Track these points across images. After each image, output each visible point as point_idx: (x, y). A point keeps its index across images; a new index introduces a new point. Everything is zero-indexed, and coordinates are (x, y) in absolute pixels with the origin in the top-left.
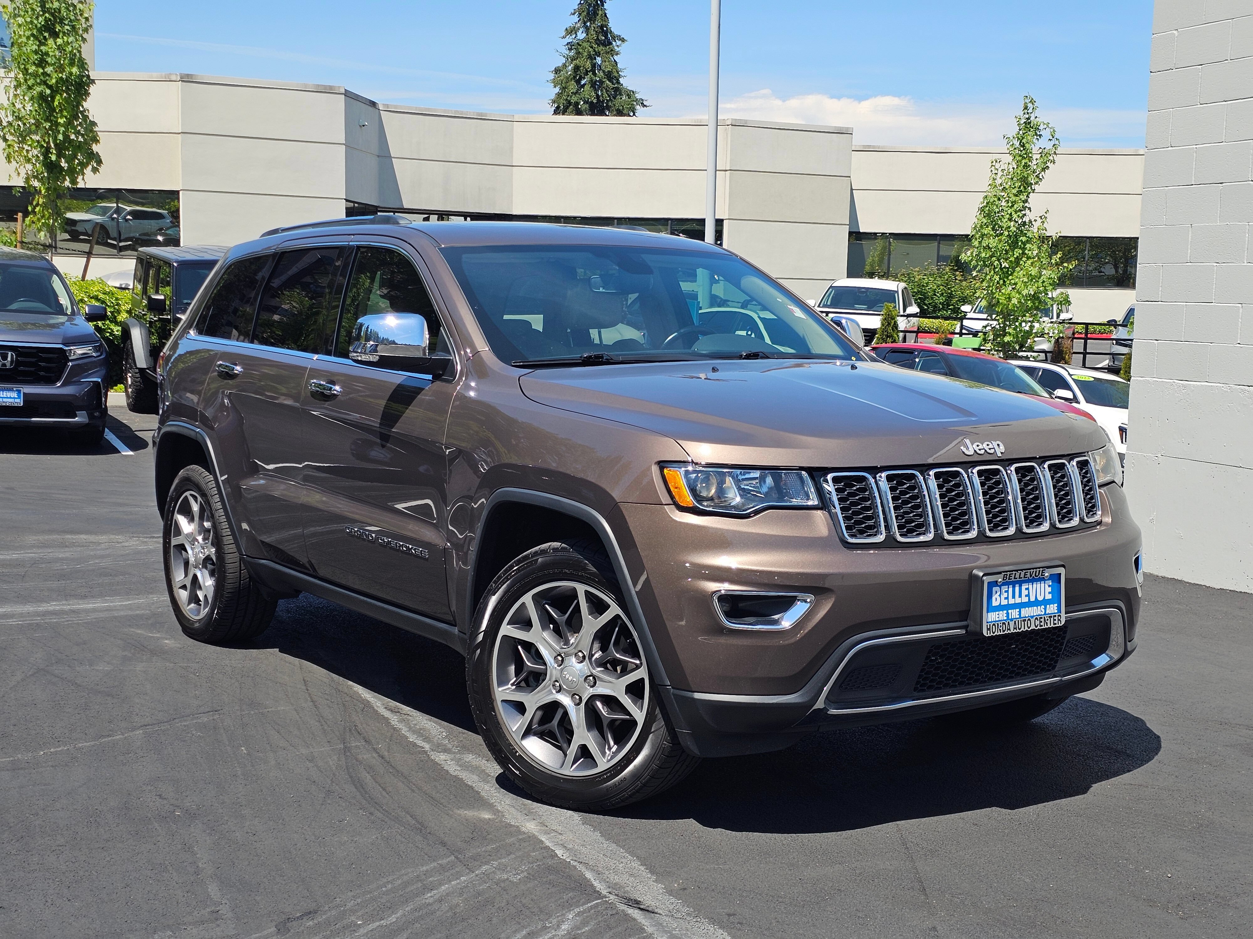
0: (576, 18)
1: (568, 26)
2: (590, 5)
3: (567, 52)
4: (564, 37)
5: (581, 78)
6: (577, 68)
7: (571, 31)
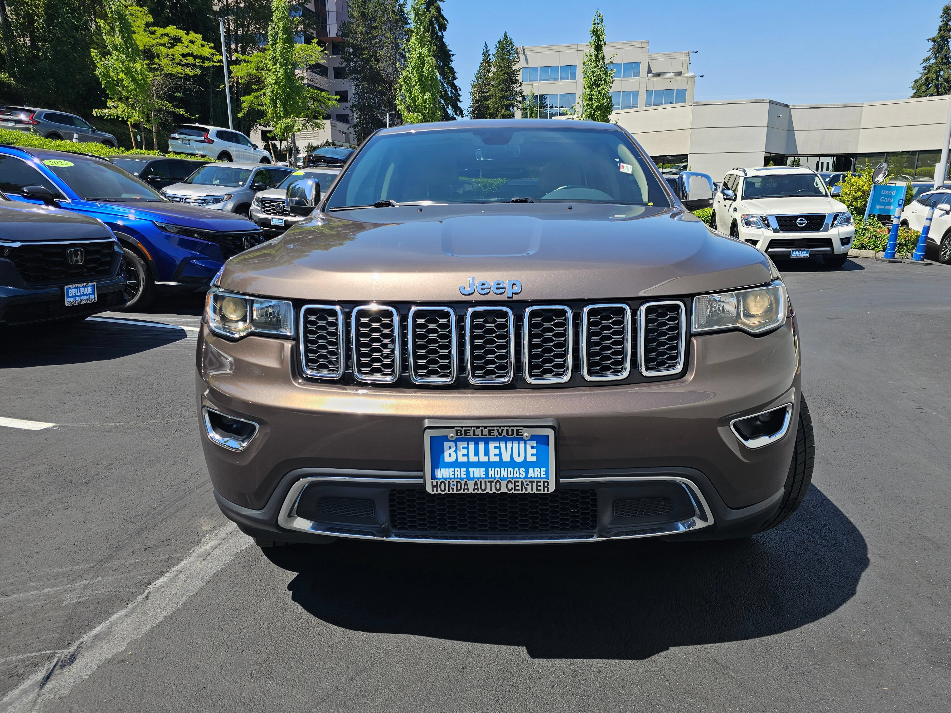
0: (930, 53)
1: (925, 58)
2: (939, 45)
3: (923, 71)
4: (922, 64)
5: (929, 84)
6: (927, 79)
7: (927, 60)
